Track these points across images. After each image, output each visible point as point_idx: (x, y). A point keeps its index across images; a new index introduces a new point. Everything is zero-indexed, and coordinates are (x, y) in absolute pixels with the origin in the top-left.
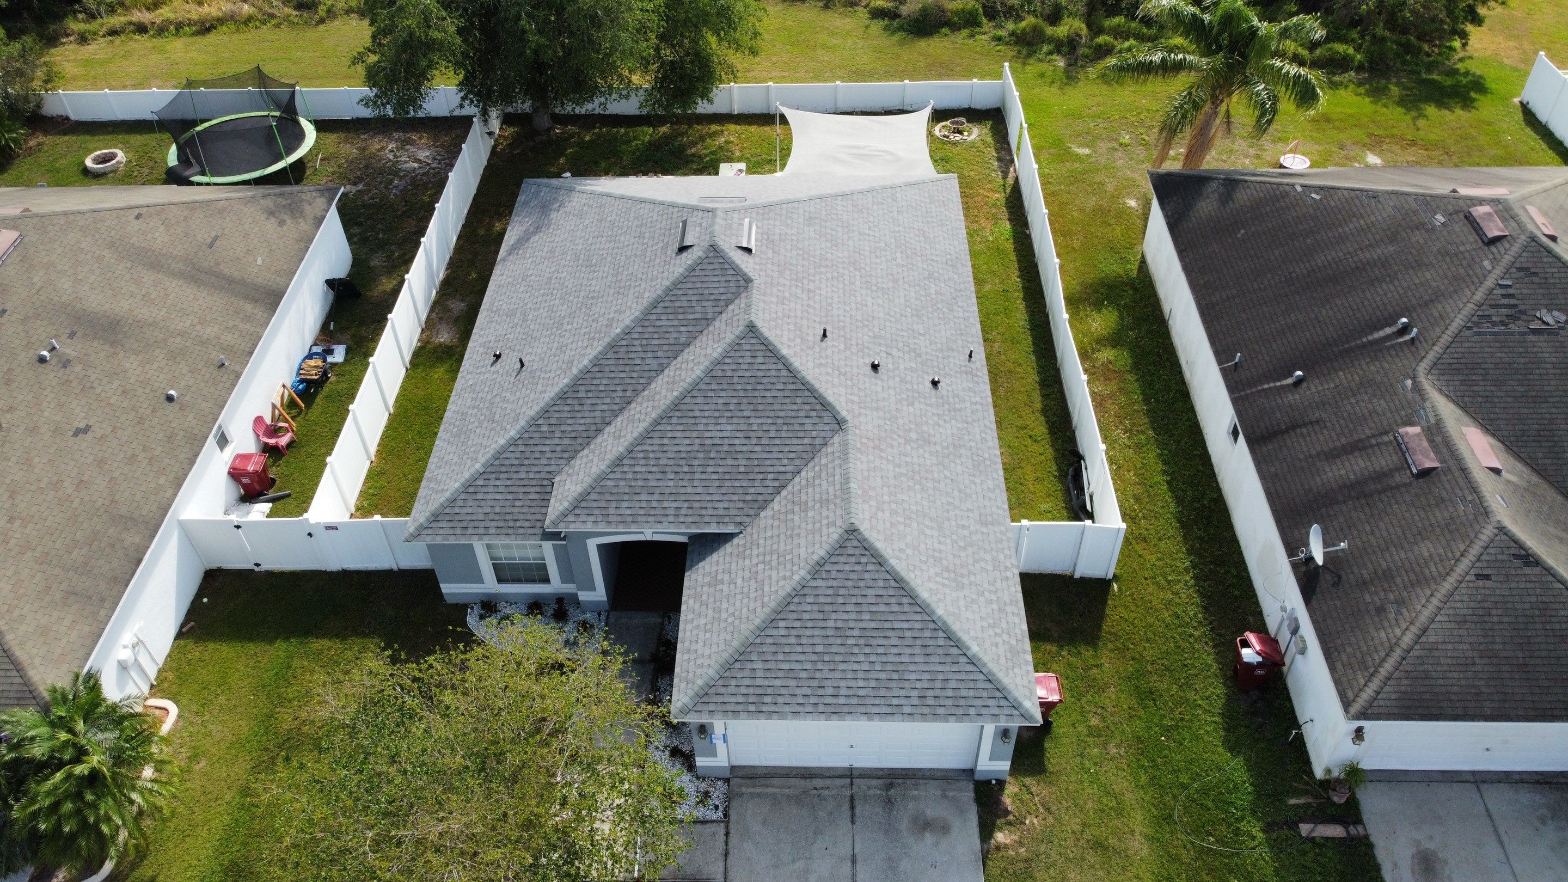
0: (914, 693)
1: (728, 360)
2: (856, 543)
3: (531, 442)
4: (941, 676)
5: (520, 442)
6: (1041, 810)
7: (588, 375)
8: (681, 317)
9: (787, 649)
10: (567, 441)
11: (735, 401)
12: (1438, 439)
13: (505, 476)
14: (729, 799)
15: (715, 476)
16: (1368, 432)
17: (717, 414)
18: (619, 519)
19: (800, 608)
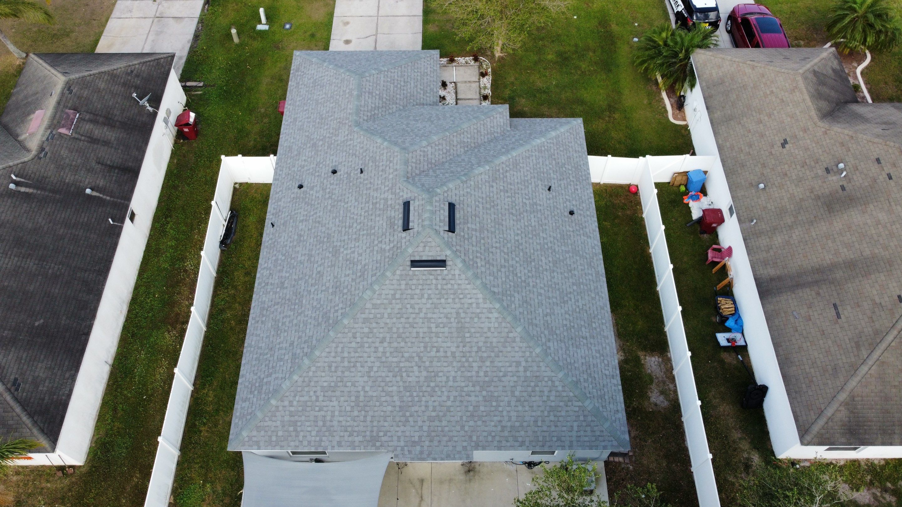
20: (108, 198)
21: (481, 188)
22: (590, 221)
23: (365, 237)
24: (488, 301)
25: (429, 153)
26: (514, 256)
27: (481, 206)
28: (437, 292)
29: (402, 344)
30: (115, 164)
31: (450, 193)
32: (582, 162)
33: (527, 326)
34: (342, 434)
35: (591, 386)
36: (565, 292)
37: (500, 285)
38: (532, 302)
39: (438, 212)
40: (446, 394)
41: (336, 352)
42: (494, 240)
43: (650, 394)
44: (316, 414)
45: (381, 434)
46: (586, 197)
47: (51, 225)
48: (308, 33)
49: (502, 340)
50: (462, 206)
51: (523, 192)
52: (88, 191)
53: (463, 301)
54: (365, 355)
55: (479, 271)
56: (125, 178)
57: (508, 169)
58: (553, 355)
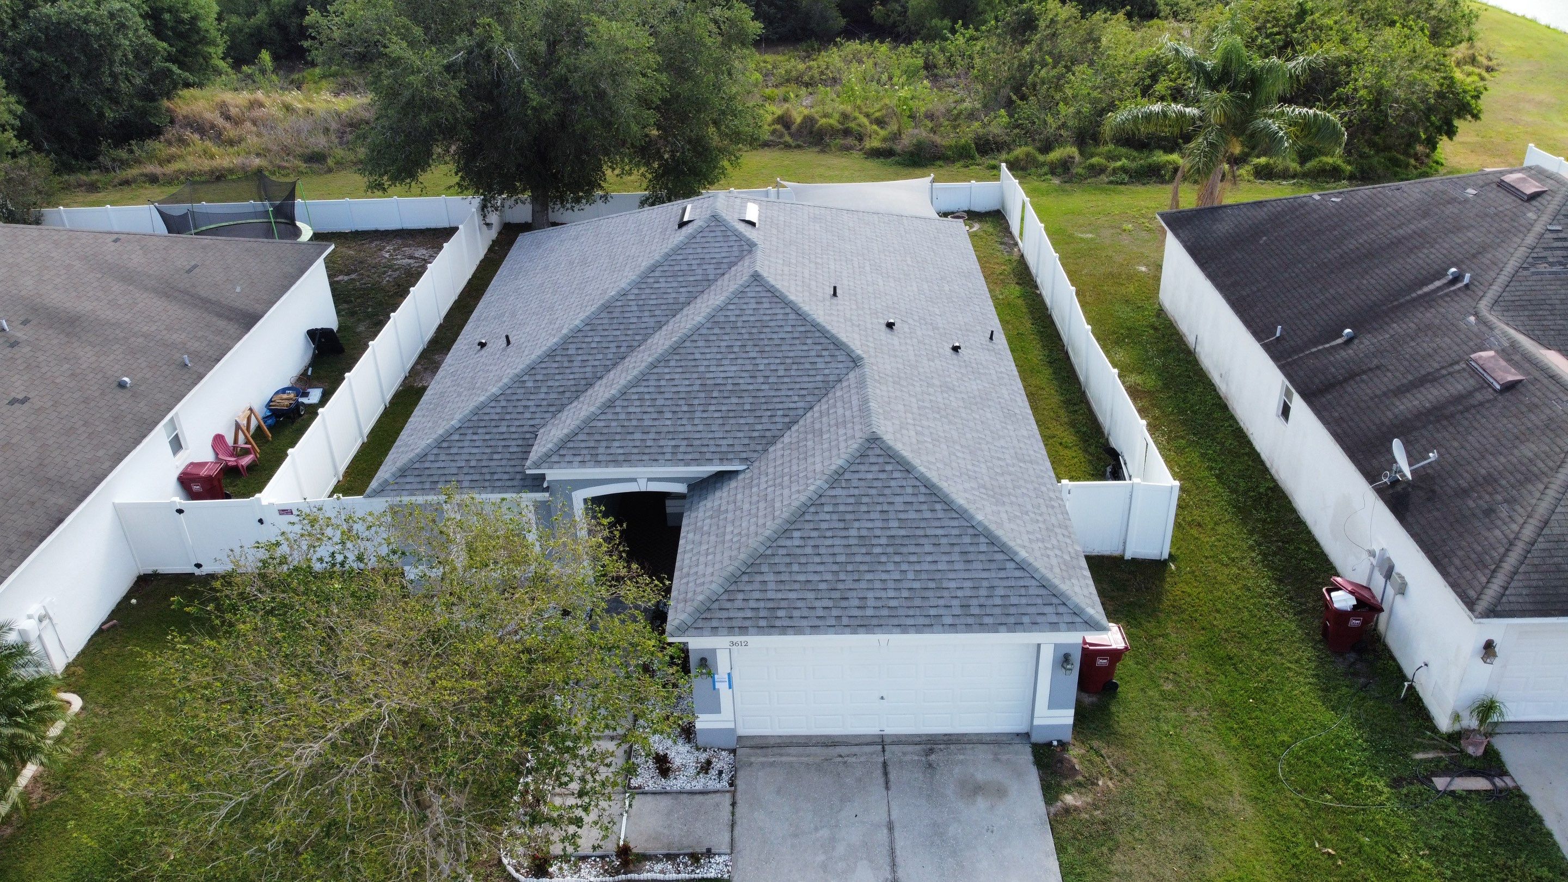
0: (955, 602)
1: (731, 307)
2: (879, 452)
3: (515, 397)
4: (985, 584)
5: (502, 398)
6: (1115, 771)
7: (580, 334)
8: (680, 279)
9: (803, 560)
10: (554, 396)
11: (739, 343)
12: (1517, 358)
13: (484, 430)
14: (735, 769)
15: (718, 415)
16: (1436, 366)
17: (719, 356)
18: (610, 458)
19: (817, 518)
20: (1314, 350)
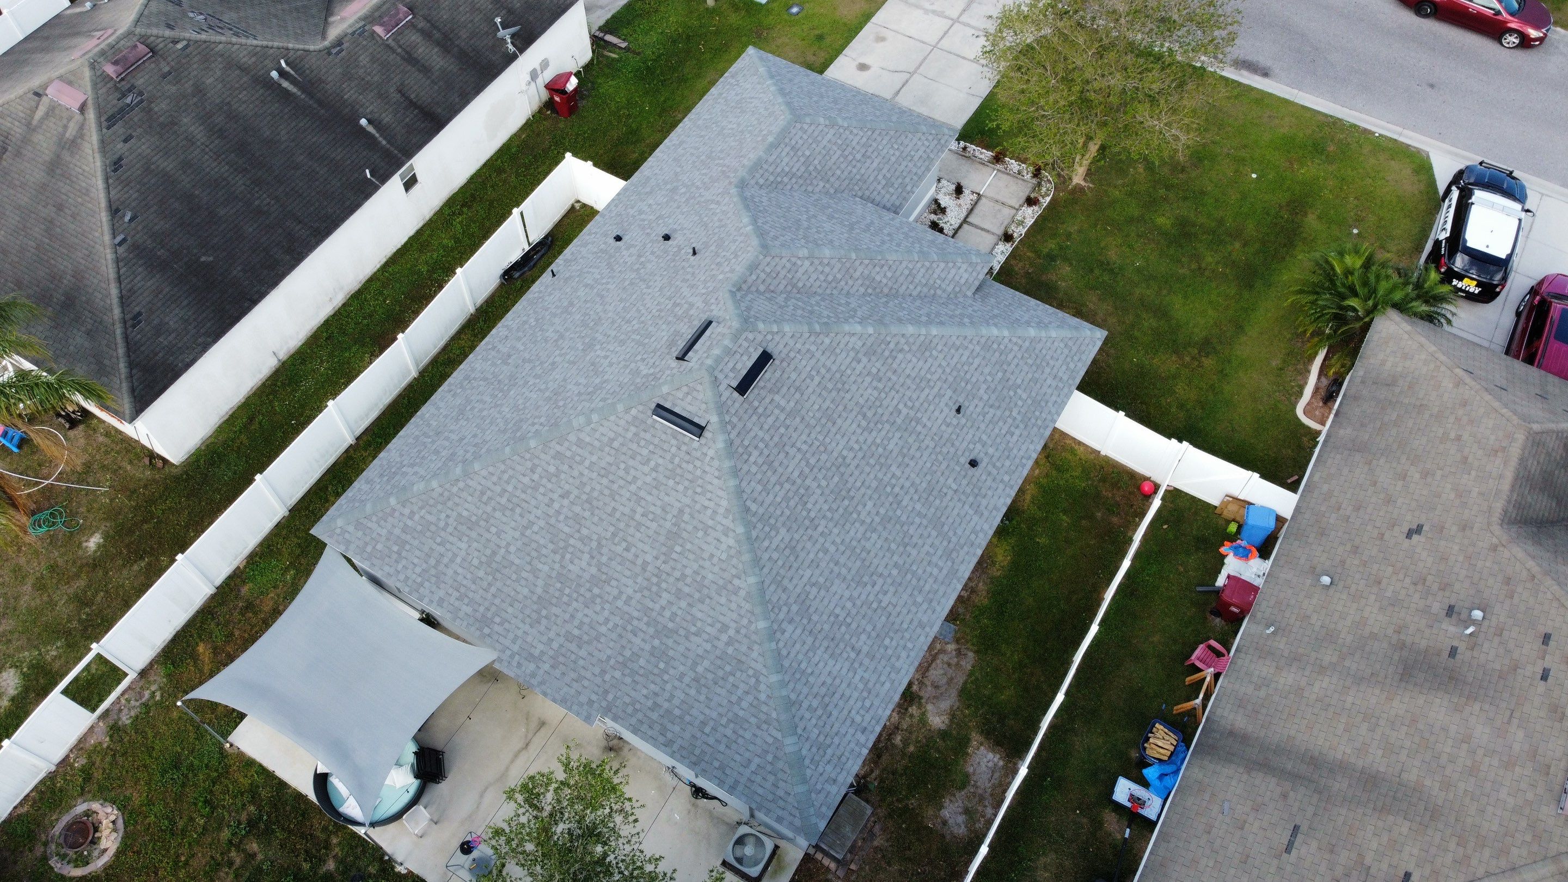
20: (384, 142)
21: (837, 355)
22: (1000, 491)
23: (633, 344)
24: (731, 517)
25: (801, 271)
26: (820, 476)
27: (817, 379)
28: (670, 466)
29: (587, 514)
30: (419, 103)
31: (777, 338)
32: (1054, 398)
33: (767, 582)
34: (450, 591)
35: (814, 721)
36: (872, 569)
37: (766, 505)
38: (802, 555)
39: (737, 356)
40: (606, 613)
41: (500, 478)
42: (804, 437)
43: (946, 802)
44: (434, 546)
45: (497, 620)
46: (1021, 453)
47: (293, 144)
48: (817, 32)
49: (721, 582)
50: (785, 364)
51: (908, 393)
52: (363, 122)
53: (697, 498)
54: (533, 502)
55: (745, 468)
56: (422, 126)
57: (906, 348)
58: (781, 644)
